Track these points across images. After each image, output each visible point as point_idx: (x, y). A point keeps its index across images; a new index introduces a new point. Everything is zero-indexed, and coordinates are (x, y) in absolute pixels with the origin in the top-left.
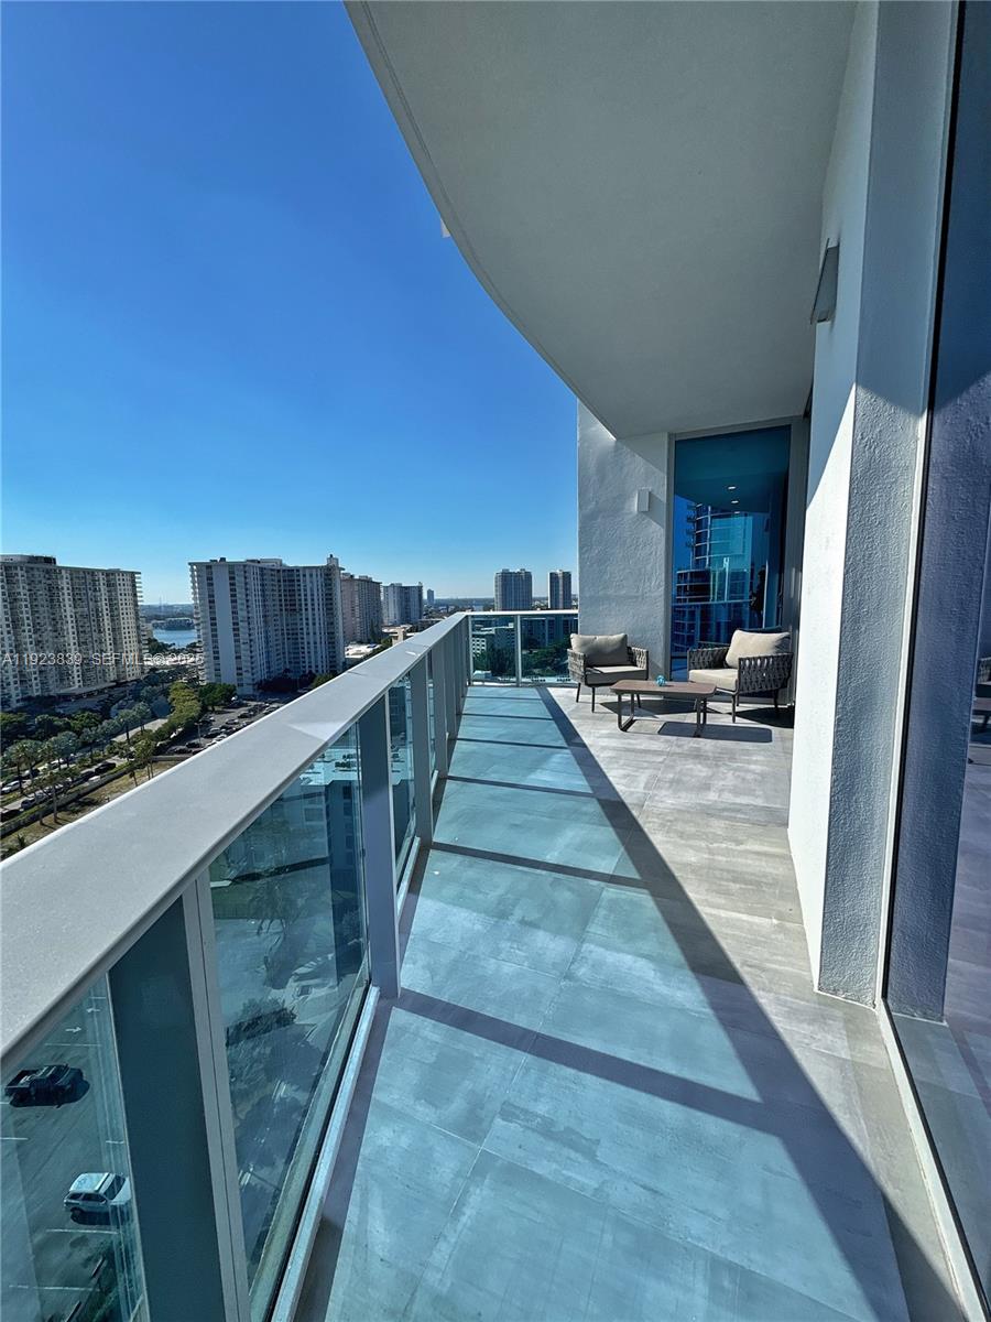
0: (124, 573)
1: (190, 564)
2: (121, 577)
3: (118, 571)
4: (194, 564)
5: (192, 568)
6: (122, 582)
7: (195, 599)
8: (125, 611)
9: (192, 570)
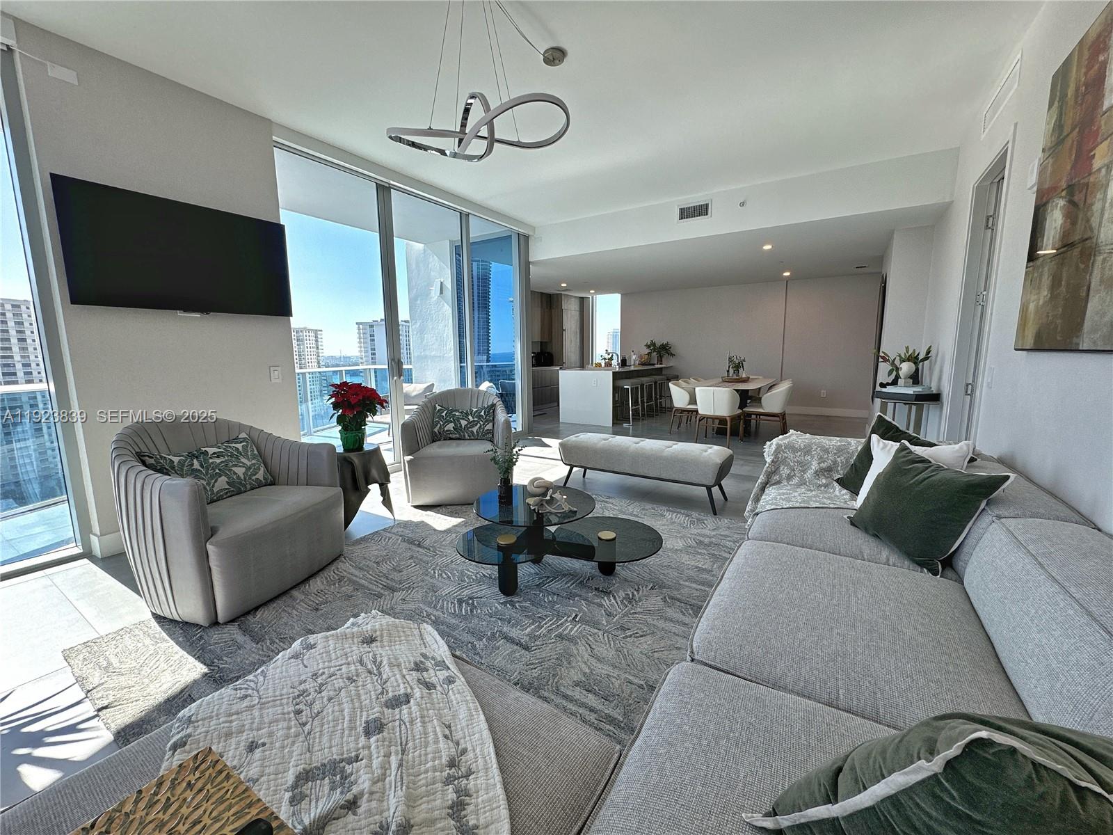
0: (309, 331)
1: (357, 323)
2: (308, 334)
3: (305, 329)
4: (361, 323)
5: (359, 327)
6: (308, 338)
7: (361, 351)
8: (310, 361)
9: (359, 329)
